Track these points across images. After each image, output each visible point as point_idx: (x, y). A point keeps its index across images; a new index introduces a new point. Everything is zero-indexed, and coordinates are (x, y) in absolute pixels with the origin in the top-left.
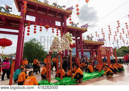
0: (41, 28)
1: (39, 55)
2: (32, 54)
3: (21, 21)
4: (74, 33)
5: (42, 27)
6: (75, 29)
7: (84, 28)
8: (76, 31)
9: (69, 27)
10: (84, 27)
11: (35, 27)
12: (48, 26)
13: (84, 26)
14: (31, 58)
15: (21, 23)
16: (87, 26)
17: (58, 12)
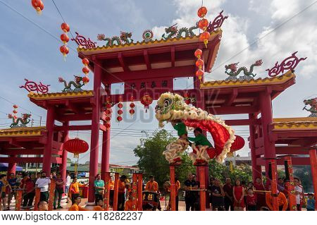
0: (132, 106)
5: (134, 103)
7: (281, 74)
10: (282, 70)
11: (120, 106)
13: (280, 67)
16: (293, 62)
17: (173, 50)
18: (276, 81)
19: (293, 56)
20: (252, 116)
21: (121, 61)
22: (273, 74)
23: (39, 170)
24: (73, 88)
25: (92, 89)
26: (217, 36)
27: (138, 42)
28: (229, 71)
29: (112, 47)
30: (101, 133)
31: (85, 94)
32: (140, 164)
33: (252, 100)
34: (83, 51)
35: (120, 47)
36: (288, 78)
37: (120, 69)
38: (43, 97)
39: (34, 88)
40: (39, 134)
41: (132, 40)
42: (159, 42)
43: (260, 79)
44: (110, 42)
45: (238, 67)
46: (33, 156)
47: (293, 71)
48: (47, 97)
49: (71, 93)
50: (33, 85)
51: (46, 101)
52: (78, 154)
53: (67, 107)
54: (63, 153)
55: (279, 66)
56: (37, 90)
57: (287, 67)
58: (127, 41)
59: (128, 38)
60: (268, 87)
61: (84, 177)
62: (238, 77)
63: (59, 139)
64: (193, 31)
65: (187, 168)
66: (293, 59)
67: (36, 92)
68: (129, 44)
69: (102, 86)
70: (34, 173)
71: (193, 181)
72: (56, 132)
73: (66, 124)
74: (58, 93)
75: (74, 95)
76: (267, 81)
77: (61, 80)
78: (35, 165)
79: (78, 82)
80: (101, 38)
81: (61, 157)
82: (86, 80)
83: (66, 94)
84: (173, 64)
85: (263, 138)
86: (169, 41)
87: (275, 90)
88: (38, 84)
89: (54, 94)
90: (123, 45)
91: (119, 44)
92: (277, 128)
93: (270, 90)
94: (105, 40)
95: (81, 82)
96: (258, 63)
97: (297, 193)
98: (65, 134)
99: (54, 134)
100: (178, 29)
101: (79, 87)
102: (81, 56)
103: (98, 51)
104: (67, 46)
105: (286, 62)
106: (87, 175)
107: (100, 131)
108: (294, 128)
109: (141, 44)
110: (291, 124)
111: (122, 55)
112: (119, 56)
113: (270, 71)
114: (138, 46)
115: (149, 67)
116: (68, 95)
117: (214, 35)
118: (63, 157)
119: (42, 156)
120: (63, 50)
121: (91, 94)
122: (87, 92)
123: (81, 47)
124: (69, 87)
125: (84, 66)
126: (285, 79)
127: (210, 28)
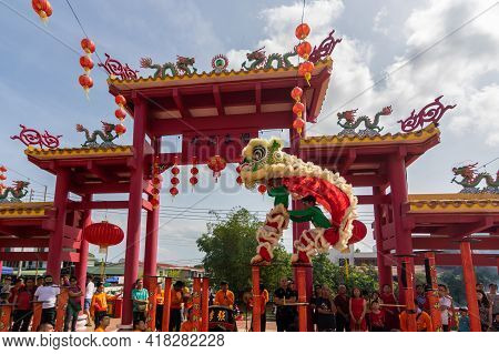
0: (195, 171)
7: (419, 128)
10: (421, 122)
13: (418, 118)
16: (437, 111)
17: (258, 88)
18: (411, 139)
19: (437, 101)
20: (377, 190)
21: (177, 101)
22: (407, 128)
23: (41, 273)
24: (99, 140)
25: (131, 144)
26: (326, 69)
27: (204, 73)
28: (343, 121)
29: (163, 79)
30: (144, 213)
31: (119, 151)
32: (207, 264)
33: (377, 166)
34: (116, 83)
35: (176, 78)
36: (429, 135)
37: (175, 114)
38: (50, 155)
39: (36, 141)
40: (42, 213)
41: (195, 70)
42: (237, 73)
43: (388, 135)
44: (160, 71)
45: (356, 116)
46: (32, 250)
47: (437, 125)
48: (57, 155)
49: (96, 150)
50: (34, 134)
51: (55, 160)
52: (106, 247)
53: (89, 172)
54: (82, 245)
55: (416, 117)
56: (40, 142)
57: (427, 117)
58: (187, 70)
59: (189, 66)
60: (401, 148)
61: (115, 283)
62: (356, 131)
63: (76, 223)
64: (289, 59)
65: (280, 270)
66: (436, 107)
67: (38, 146)
68: (191, 76)
69: (147, 139)
70: (33, 278)
71: (288, 289)
72: (70, 211)
73: (87, 198)
74: (74, 149)
75: (100, 152)
76: (400, 139)
77: (80, 129)
78: (34, 265)
79: (108, 132)
80: (146, 64)
81: (78, 251)
82: (120, 130)
83: (87, 150)
84: (258, 109)
85: (393, 223)
86: (252, 72)
87: (412, 152)
88: (42, 133)
89: (69, 151)
90: (181, 77)
91: (175, 74)
92: (413, 209)
93: (403, 153)
94: (153, 67)
95: (114, 133)
96: (386, 111)
97: (443, 308)
98: (86, 215)
99: (67, 214)
100: (267, 55)
101: (110, 140)
102: (114, 91)
103: (140, 84)
104: (90, 75)
105: (426, 111)
106: (121, 280)
107: (143, 210)
108: (438, 209)
109: (209, 75)
110: (434, 204)
111: (179, 93)
112: (175, 94)
113: (403, 123)
114: (204, 80)
115: (221, 112)
116: (92, 152)
117: (320, 66)
118: (81, 251)
119: (47, 250)
120: (85, 82)
121: (128, 152)
122: (123, 148)
123: (114, 77)
124: (94, 140)
125: (117, 107)
126: (426, 136)
127: (315, 56)
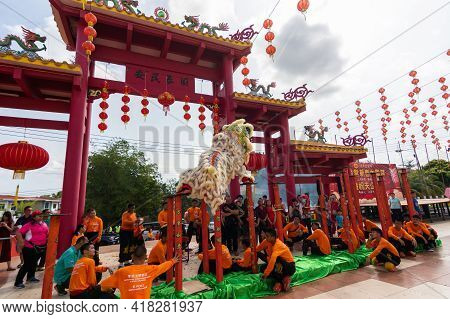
0: (145, 103)
1: (142, 198)
2: (115, 195)
3: (78, 82)
4: (261, 118)
5: (148, 99)
6: (262, 104)
7: (295, 100)
8: (265, 110)
9: (242, 97)
10: (296, 96)
11: (126, 100)
12: (170, 96)
13: (295, 93)
14: (115, 207)
15: (78, 88)
16: (304, 92)
19: (304, 86)
22: (288, 99)
47: (304, 100)
57: (299, 95)
58: (132, 10)
66: (304, 89)
84: (196, 61)
105: (298, 91)
113: (285, 95)
115: (163, 55)
121: (64, 68)
